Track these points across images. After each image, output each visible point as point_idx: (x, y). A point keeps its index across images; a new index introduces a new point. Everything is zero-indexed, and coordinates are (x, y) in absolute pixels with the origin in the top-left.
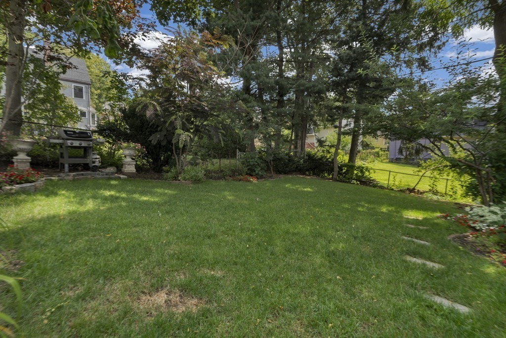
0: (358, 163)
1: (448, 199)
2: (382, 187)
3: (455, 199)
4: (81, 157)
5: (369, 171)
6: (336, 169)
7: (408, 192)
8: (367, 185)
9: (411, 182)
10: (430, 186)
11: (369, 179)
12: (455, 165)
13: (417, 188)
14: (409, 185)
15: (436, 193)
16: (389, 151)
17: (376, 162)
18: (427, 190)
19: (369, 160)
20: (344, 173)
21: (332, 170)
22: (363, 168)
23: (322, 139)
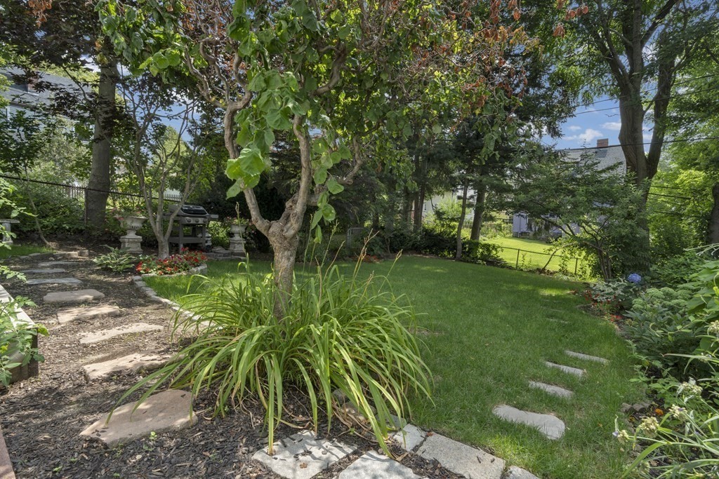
0: (483, 239)
1: (578, 279)
2: (510, 268)
3: (584, 279)
4: (190, 236)
5: (496, 250)
6: (460, 247)
7: (538, 273)
8: (494, 265)
9: (541, 261)
10: (560, 265)
11: (495, 258)
12: (583, 244)
13: (547, 268)
14: (538, 265)
15: (565, 273)
16: (512, 223)
17: (498, 236)
18: (557, 270)
19: (490, 235)
20: (467, 252)
21: (455, 248)
22: (489, 245)
23: (441, 211)
